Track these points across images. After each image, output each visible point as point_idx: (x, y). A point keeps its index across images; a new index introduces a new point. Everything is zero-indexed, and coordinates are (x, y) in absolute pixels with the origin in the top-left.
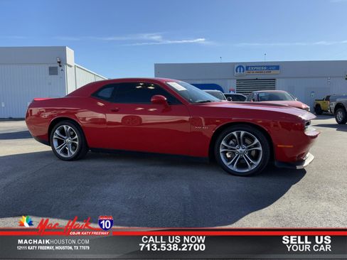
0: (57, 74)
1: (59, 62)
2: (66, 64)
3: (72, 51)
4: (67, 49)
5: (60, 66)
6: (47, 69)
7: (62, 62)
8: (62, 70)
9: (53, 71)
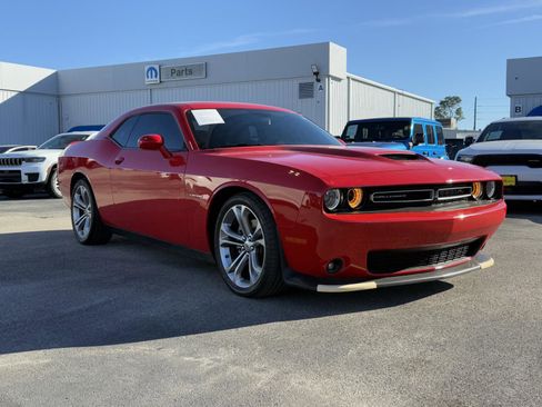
0: (312, 96)
1: (317, 74)
2: (329, 76)
3: (344, 51)
4: (332, 45)
5: (318, 80)
6: (297, 88)
7: (320, 74)
8: (321, 88)
9: (306, 91)
